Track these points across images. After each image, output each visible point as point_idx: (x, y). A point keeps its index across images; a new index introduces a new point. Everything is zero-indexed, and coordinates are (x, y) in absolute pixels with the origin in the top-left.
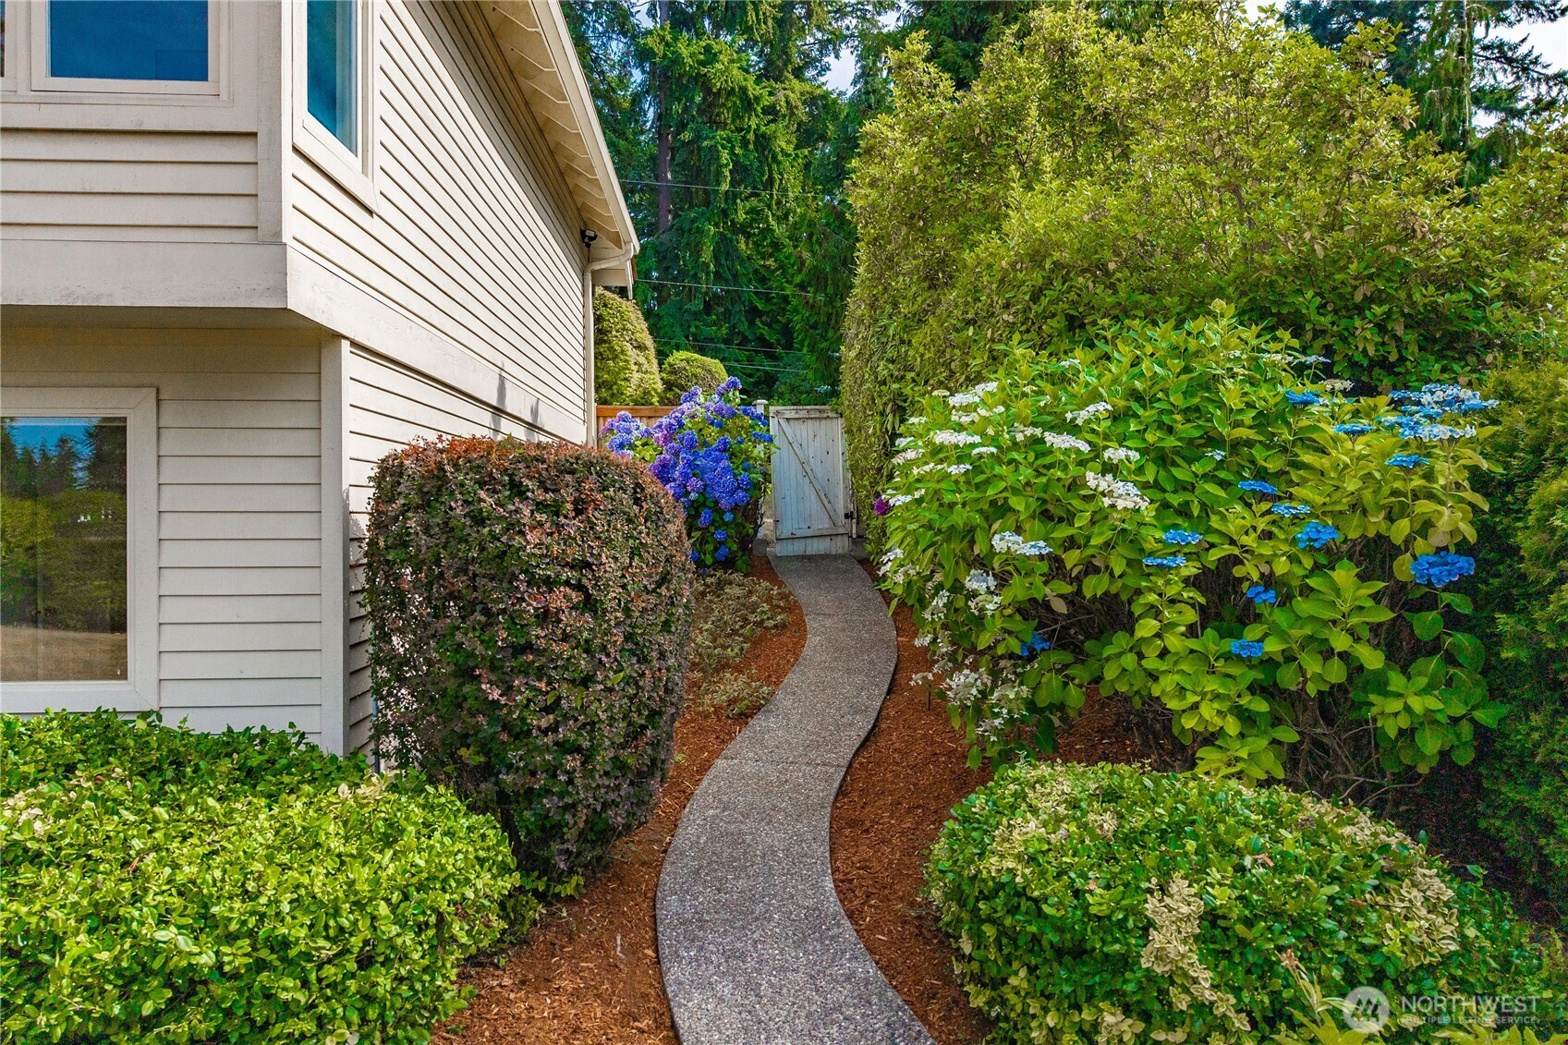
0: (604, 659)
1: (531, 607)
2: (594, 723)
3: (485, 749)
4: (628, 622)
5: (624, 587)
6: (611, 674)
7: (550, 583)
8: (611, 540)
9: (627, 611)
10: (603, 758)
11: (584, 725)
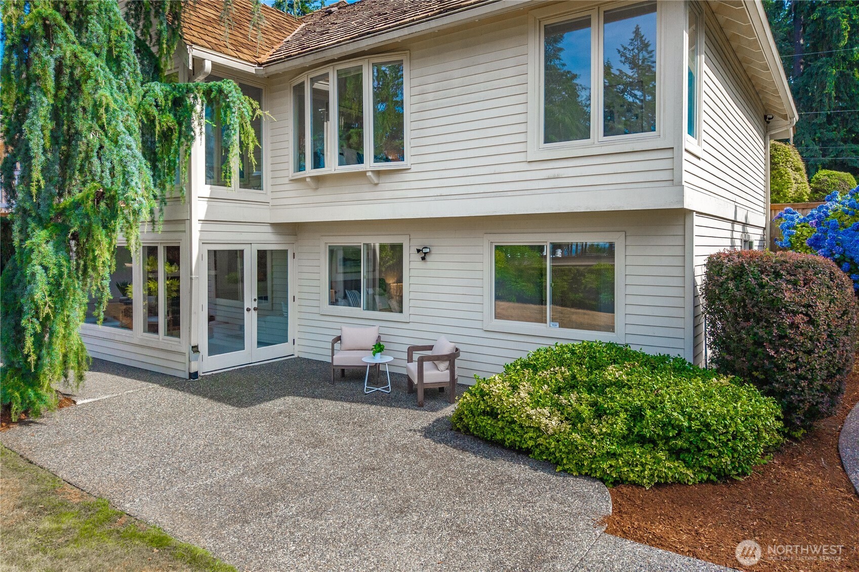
0: (818, 344)
1: (788, 321)
2: (813, 370)
3: (765, 373)
4: (829, 330)
5: (827, 315)
6: (821, 351)
7: (795, 313)
8: (821, 296)
9: (828, 325)
10: (817, 384)
11: (809, 370)
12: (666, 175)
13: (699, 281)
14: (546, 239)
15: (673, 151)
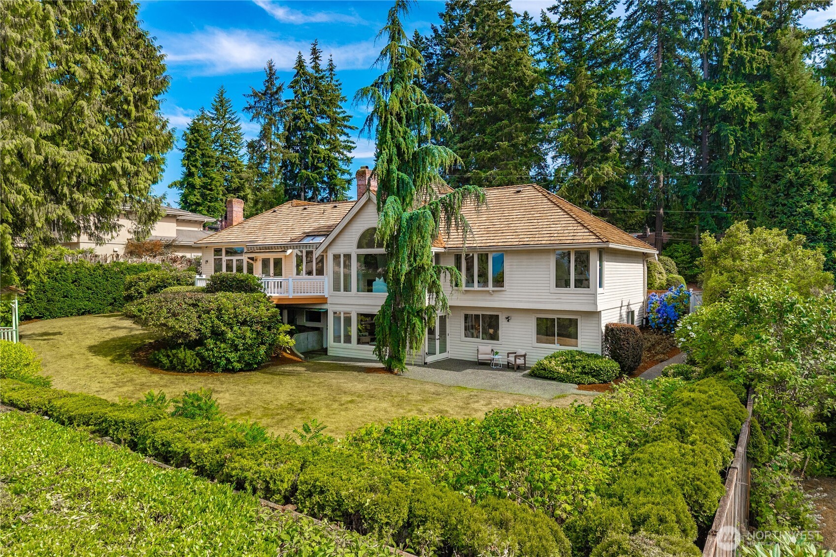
3: (618, 356)
12: (592, 302)
13: (604, 331)
14: (555, 317)
15: (595, 295)
